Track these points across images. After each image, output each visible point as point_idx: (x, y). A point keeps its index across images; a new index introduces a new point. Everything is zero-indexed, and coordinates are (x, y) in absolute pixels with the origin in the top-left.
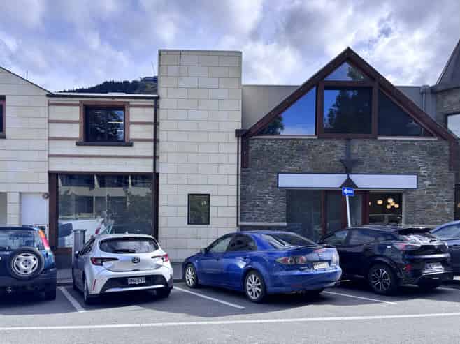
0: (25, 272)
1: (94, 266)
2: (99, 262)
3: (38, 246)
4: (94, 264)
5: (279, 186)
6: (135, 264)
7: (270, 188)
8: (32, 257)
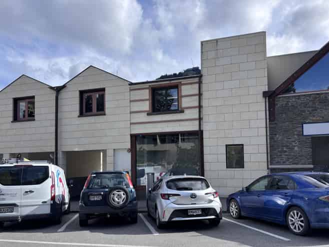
0: (118, 203)
1: (163, 200)
2: (167, 197)
3: (125, 185)
4: (163, 198)
5: (304, 134)
6: (193, 199)
7: (296, 136)
8: (122, 193)
